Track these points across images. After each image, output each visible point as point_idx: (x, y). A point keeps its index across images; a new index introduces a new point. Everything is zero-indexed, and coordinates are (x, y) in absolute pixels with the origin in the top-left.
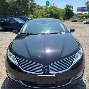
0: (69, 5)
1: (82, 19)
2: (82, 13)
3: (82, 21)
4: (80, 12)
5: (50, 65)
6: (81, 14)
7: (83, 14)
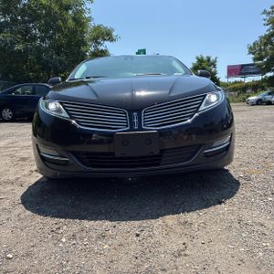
0: (205, 58)
2: (243, 79)
4: (238, 79)
5: (145, 112)
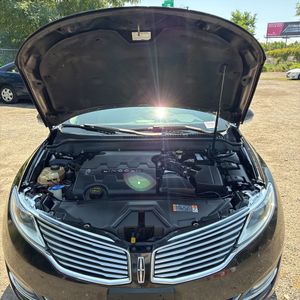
0: (242, 15)
1: (282, 64)
2: (284, 40)
3: (284, 70)
4: (279, 40)
5: (156, 254)
6: (283, 46)
7: (288, 44)
